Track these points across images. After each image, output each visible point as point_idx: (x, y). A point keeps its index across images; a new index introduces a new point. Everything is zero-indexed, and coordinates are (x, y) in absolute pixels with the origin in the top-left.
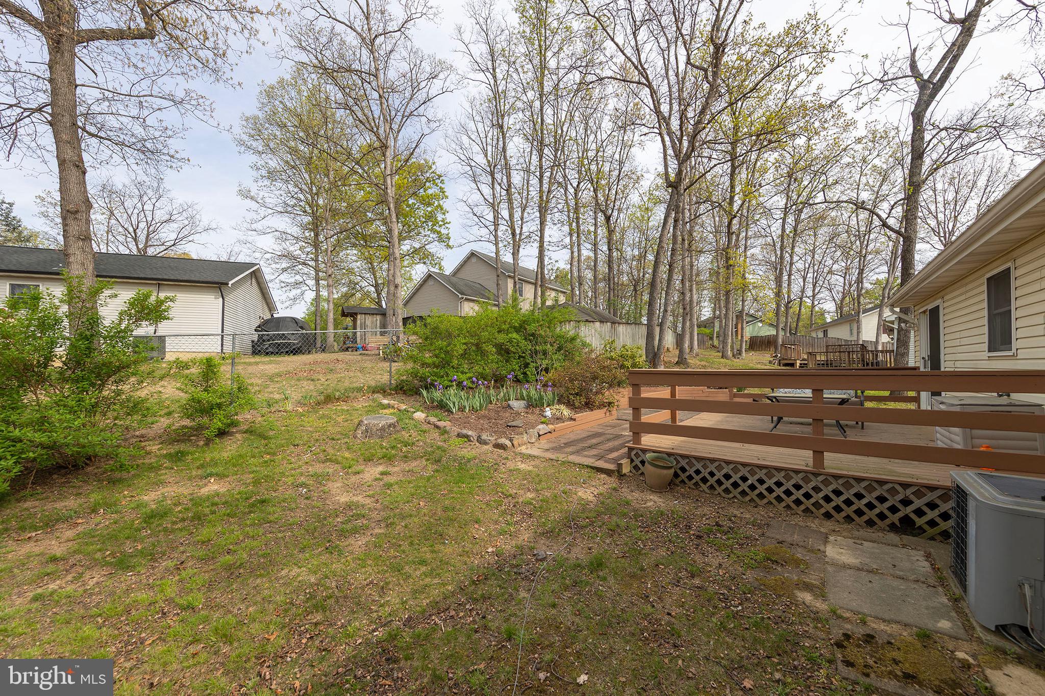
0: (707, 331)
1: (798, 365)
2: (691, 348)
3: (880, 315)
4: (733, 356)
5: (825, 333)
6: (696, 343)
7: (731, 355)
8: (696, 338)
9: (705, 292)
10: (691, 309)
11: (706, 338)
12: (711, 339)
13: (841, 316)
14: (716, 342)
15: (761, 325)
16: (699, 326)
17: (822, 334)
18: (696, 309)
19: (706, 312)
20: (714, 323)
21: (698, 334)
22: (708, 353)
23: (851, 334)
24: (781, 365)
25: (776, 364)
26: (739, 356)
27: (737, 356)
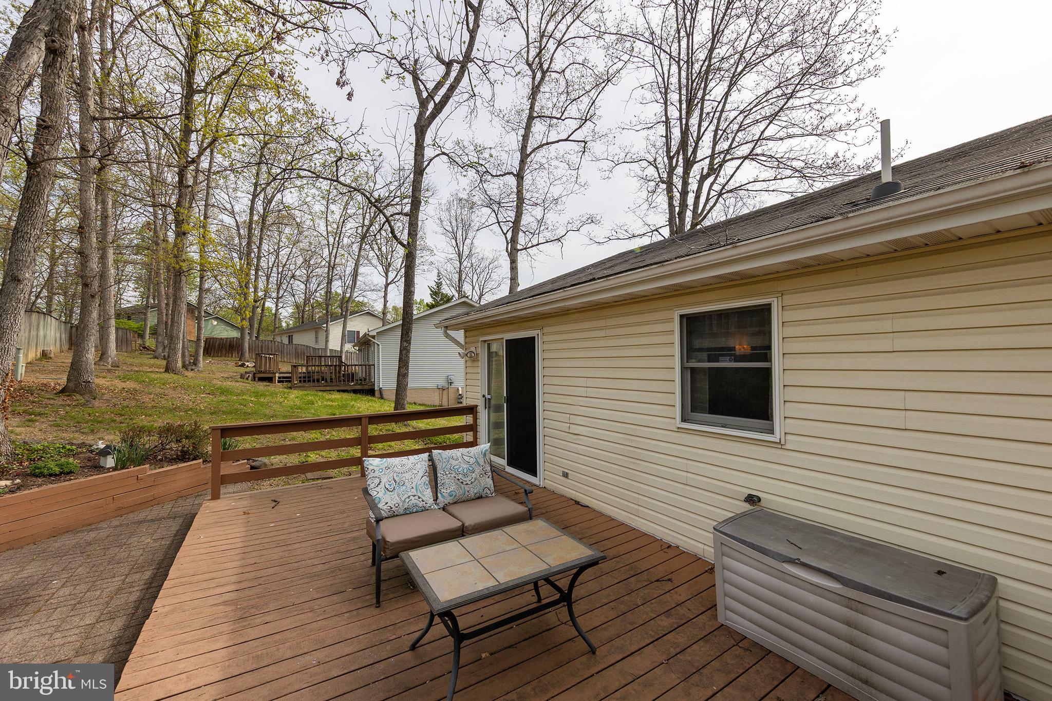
0: (133, 324)
1: (277, 378)
2: (103, 355)
3: (344, 327)
4: (184, 366)
5: (290, 338)
6: (112, 345)
7: (180, 364)
8: (113, 337)
9: (129, 268)
10: (103, 288)
11: (130, 336)
12: (141, 336)
13: (303, 322)
14: (150, 342)
15: (215, 323)
16: (118, 316)
17: (287, 339)
18: (113, 290)
19: (131, 296)
20: (145, 314)
21: (117, 329)
22: (137, 361)
23: (317, 341)
24: (257, 379)
25: (250, 379)
26: (193, 367)
27: (190, 368)
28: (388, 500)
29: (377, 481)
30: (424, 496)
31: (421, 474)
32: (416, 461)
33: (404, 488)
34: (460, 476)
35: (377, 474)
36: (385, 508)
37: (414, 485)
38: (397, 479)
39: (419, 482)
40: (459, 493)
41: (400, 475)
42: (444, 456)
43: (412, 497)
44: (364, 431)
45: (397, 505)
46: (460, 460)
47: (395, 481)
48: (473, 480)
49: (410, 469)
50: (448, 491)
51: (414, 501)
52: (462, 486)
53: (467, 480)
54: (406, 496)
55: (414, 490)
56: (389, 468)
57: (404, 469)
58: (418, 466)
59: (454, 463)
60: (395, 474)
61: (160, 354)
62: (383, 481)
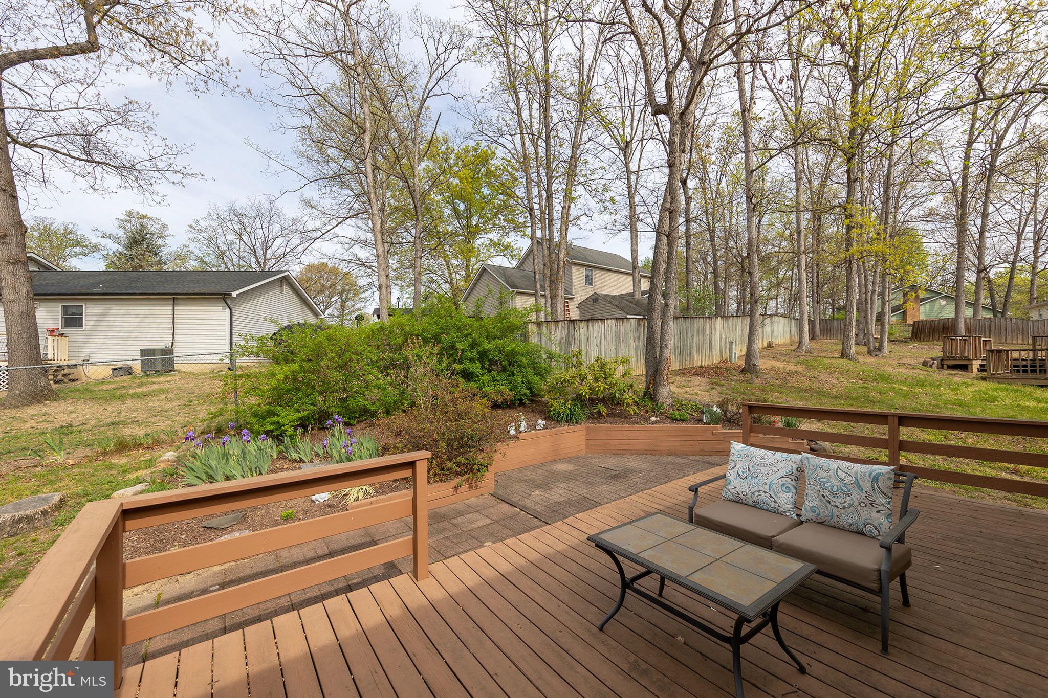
1: (977, 366)
15: (944, 303)
24: (945, 366)
25: (935, 366)
26: (877, 353)
27: (874, 354)
28: (738, 486)
29: (733, 464)
30: (778, 497)
31: (782, 473)
32: (781, 459)
33: (757, 480)
34: (826, 493)
35: (734, 458)
36: (733, 491)
37: (768, 482)
38: (751, 469)
39: (775, 481)
40: (825, 513)
41: (756, 466)
42: (812, 462)
43: (762, 493)
44: (894, 433)
45: (745, 494)
46: (831, 473)
47: (749, 470)
48: (846, 505)
49: (769, 465)
50: (810, 505)
51: (764, 497)
52: (829, 506)
53: (838, 501)
54: (756, 489)
55: (767, 487)
56: (747, 456)
57: (763, 462)
58: (782, 465)
59: (822, 474)
60: (752, 464)
61: (861, 341)
62: (738, 466)
